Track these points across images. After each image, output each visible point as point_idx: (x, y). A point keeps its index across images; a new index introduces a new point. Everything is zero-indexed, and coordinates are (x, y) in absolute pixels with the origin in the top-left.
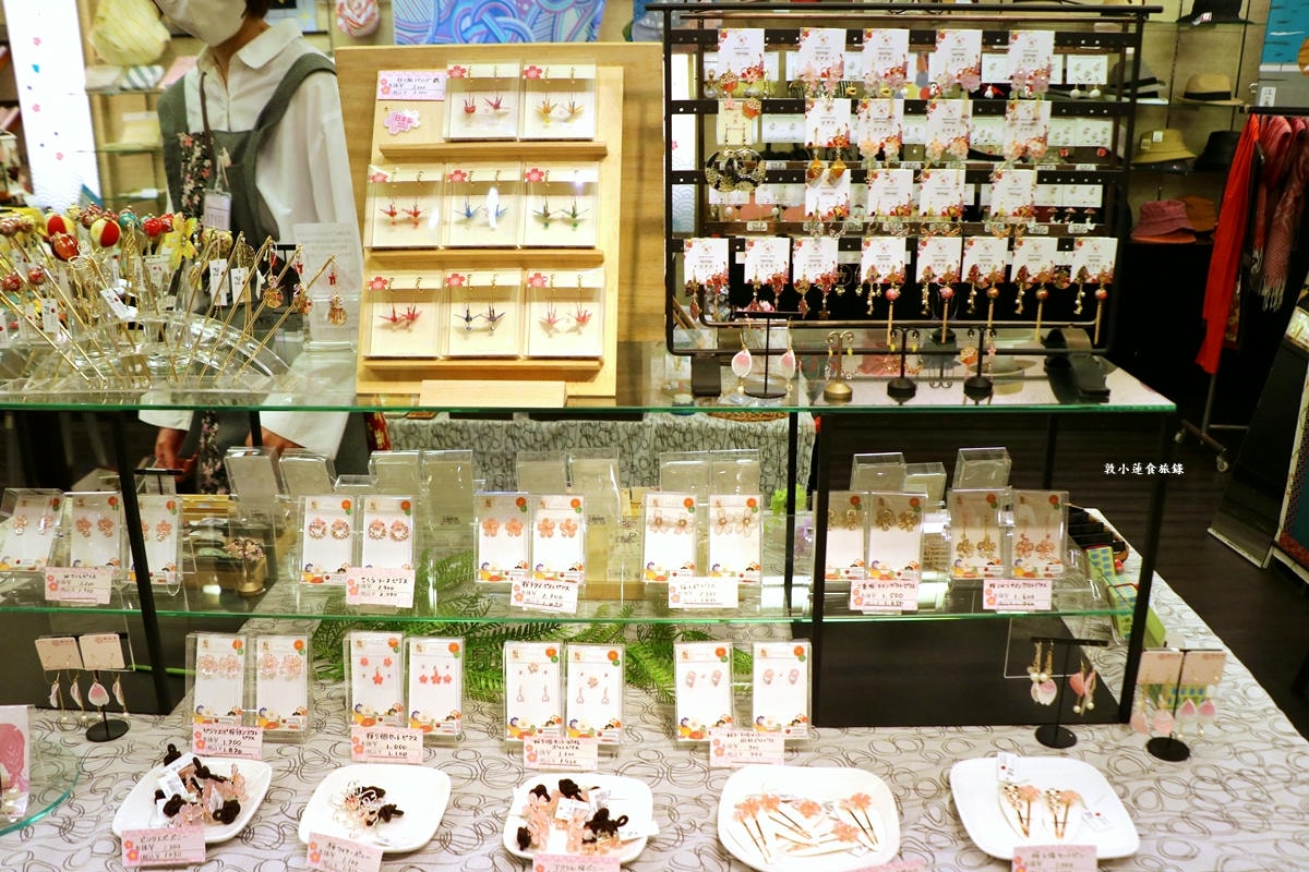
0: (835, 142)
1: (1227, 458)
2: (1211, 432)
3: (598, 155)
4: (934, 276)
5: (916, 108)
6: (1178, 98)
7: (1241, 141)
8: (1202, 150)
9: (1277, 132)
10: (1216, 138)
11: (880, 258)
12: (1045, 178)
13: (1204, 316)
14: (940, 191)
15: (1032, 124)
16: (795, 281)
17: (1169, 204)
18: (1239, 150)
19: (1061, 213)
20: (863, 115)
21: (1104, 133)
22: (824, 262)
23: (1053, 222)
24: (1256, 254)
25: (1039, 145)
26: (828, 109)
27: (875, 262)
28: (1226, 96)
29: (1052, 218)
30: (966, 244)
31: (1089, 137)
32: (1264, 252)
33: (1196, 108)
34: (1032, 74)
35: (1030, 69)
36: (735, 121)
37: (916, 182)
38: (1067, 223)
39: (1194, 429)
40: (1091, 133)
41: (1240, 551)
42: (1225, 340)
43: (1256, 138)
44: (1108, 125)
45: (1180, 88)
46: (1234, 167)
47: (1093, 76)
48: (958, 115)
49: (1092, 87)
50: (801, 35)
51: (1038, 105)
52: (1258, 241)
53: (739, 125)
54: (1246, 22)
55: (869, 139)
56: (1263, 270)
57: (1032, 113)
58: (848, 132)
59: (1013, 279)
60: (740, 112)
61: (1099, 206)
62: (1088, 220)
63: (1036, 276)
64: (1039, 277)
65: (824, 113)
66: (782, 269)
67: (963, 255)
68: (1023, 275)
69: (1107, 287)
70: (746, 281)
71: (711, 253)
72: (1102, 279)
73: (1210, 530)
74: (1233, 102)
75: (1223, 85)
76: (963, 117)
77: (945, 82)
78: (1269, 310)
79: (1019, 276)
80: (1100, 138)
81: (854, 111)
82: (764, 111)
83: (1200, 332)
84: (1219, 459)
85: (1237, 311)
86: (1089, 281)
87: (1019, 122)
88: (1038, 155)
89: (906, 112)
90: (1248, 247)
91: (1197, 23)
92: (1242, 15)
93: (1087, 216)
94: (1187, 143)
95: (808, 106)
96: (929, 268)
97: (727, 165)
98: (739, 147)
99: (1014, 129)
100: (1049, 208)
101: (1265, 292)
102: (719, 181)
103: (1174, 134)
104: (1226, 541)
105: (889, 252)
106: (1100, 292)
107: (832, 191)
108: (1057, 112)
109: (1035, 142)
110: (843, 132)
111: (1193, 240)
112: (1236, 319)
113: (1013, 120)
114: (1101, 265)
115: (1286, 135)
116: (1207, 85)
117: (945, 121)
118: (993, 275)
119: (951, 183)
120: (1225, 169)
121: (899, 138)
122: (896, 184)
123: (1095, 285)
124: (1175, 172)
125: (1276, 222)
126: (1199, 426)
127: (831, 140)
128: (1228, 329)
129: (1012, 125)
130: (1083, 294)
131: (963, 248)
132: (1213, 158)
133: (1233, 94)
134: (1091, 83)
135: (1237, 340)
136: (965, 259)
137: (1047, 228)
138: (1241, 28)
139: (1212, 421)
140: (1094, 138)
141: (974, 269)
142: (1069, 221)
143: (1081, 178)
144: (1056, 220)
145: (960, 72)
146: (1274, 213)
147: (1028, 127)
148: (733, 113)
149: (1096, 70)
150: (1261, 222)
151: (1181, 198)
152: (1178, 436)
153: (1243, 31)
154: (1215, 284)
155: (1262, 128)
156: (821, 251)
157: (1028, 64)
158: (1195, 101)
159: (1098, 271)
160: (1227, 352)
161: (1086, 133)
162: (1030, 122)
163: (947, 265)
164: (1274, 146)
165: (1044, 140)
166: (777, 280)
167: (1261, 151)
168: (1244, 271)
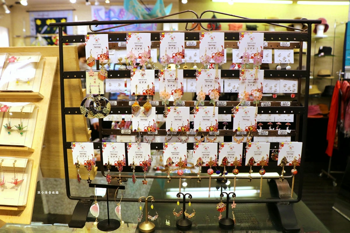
0: (147, 92)
1: (336, 182)
2: (331, 174)
3: (38, 99)
4: (203, 163)
5: (190, 74)
6: (316, 76)
7: (335, 88)
8: (323, 91)
9: (345, 86)
10: (327, 88)
11: (173, 153)
12: (262, 110)
13: (327, 139)
14: (205, 118)
15: (254, 82)
16: (129, 165)
17: (315, 106)
18: (335, 91)
19: (274, 125)
20: (161, 78)
21: (294, 87)
22: (143, 155)
23: (271, 129)
24: (342, 121)
25: (258, 93)
26: (143, 75)
27: (171, 156)
28: (329, 76)
29: (270, 127)
30: (220, 146)
31: (286, 88)
32: (344, 120)
33: (321, 79)
34: (253, 55)
35: (251, 52)
36: (95, 82)
37: (191, 113)
38: (277, 130)
39: (325, 172)
40: (287, 87)
41: (344, 215)
42: (334, 147)
43: (339, 87)
44: (296, 83)
45: (316, 74)
46: (333, 96)
47: (287, 59)
48: (213, 77)
49: (287, 64)
50: (127, 37)
51: (257, 72)
52: (342, 117)
53: (97, 84)
54: (333, 56)
55: (165, 91)
56: (344, 126)
57: (254, 76)
58: (154, 87)
59: (246, 164)
60: (97, 77)
61: (293, 121)
62: (288, 128)
63: (259, 162)
64: (260, 163)
65: (140, 77)
66: (122, 158)
67: (218, 152)
68: (252, 162)
69: (297, 168)
70: (104, 164)
71: (85, 149)
72: (295, 164)
73: (333, 207)
74: (331, 77)
75: (328, 72)
76: (216, 78)
77: (205, 60)
78: (346, 138)
79: (249, 162)
80: (292, 89)
81: (156, 77)
82: (109, 77)
83: (326, 143)
84: (334, 182)
85: (337, 138)
86: (288, 165)
87: (247, 81)
88: (257, 99)
89: (185, 76)
90: (339, 119)
91: (320, 55)
92: (332, 53)
93: (287, 126)
94: (319, 89)
95: (132, 73)
96: (200, 159)
97: (90, 105)
98: (97, 95)
99: (244, 85)
100: (268, 122)
101: (345, 132)
102: (87, 113)
103: (315, 86)
104: (339, 211)
105: (178, 150)
106: (294, 171)
107: (146, 118)
108: (267, 76)
109: (256, 92)
110: (151, 87)
111: (322, 117)
112: (337, 140)
113: (243, 80)
114: (294, 157)
115: (348, 87)
116: (324, 72)
117: (206, 81)
118: (235, 162)
119: (211, 114)
120: (331, 96)
121: (182, 90)
122: (181, 114)
123: (291, 167)
124: (316, 97)
125: (347, 112)
126: (327, 171)
127: (145, 91)
128: (335, 143)
129: (243, 83)
130: (285, 171)
131: (218, 148)
132: (327, 93)
133: (331, 76)
134: (286, 62)
135: (338, 147)
136: (220, 154)
137: (267, 132)
138: (331, 57)
139: (331, 170)
140: (289, 89)
141: (225, 159)
142: (278, 128)
143: (282, 111)
144: (272, 128)
145: (214, 55)
146: (346, 109)
147: (252, 84)
148: (93, 78)
149: (289, 56)
150: (342, 111)
151: (318, 105)
152: (321, 175)
153: (332, 58)
154: (330, 130)
155: (341, 85)
156: (142, 150)
157: (250, 50)
158: (320, 78)
159: (293, 160)
160: (334, 150)
161: (285, 87)
162: (253, 81)
163: (210, 158)
164: (345, 90)
165: (261, 90)
166: (119, 164)
167: (341, 91)
168: (338, 126)
